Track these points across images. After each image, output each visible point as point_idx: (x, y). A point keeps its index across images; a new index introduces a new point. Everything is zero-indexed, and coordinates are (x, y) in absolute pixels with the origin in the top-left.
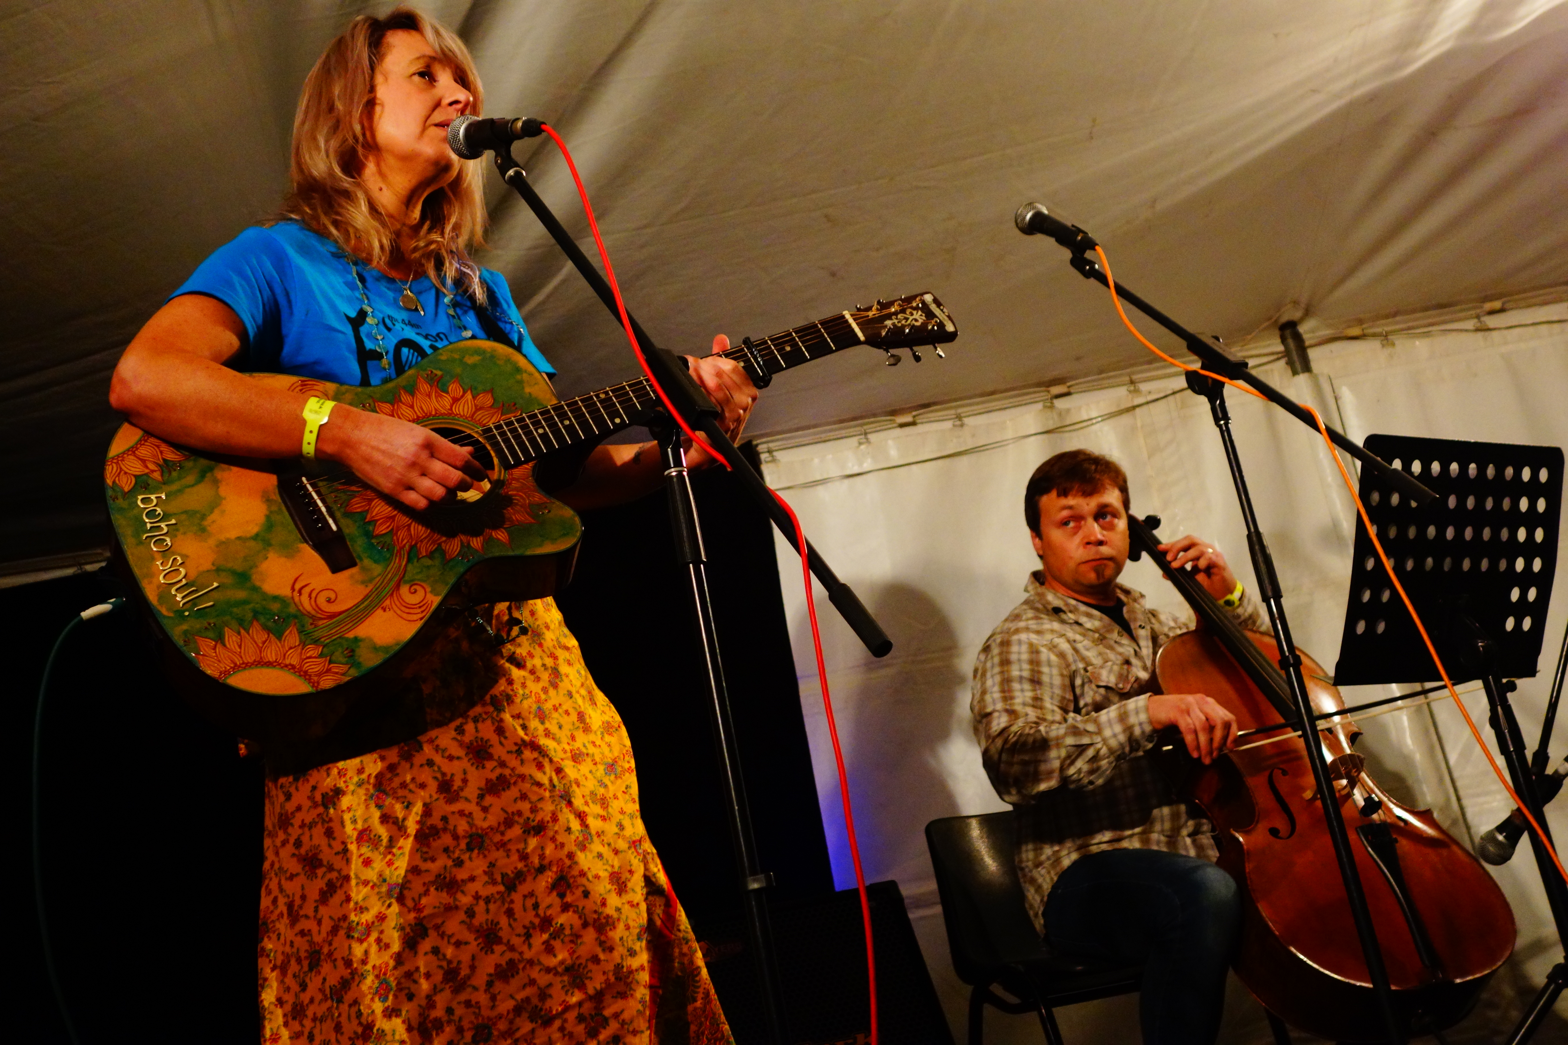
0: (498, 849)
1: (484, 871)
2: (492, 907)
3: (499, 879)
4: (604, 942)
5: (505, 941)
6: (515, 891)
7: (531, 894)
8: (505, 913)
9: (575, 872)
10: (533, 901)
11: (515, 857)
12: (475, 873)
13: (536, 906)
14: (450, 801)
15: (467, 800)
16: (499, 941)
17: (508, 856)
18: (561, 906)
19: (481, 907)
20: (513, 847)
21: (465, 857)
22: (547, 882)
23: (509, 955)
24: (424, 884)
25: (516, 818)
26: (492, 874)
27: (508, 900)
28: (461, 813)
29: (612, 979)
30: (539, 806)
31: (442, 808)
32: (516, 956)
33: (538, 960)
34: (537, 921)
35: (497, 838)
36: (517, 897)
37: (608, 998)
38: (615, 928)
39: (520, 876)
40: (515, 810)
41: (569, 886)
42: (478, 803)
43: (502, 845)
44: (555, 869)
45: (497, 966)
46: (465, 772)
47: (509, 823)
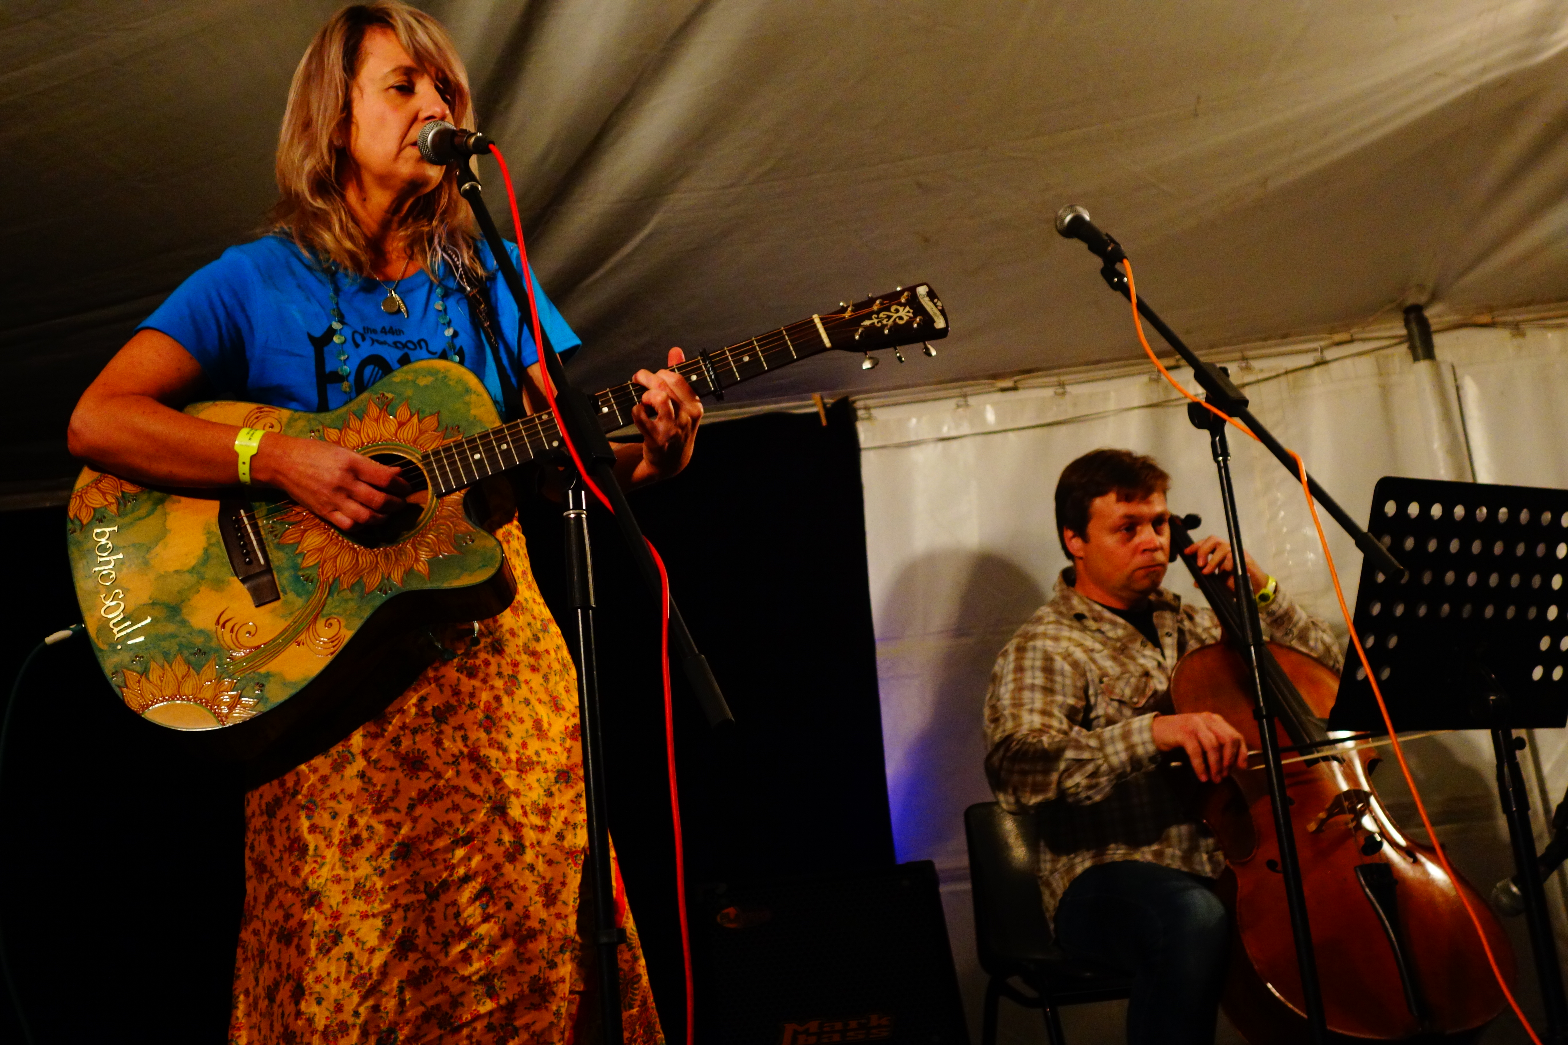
0: (424, 859)
2: (411, 915)
3: (422, 888)
4: (524, 954)
5: (421, 948)
6: (438, 900)
7: (454, 903)
8: (424, 921)
9: (500, 884)
10: (455, 910)
11: (441, 867)
13: (458, 915)
15: (397, 810)
16: (415, 949)
17: (434, 866)
18: (482, 917)
20: (440, 857)
22: (471, 892)
23: (423, 963)
24: (343, 892)
25: (446, 828)
26: (415, 883)
27: (429, 908)
29: (527, 990)
30: (471, 817)
32: (430, 964)
33: (454, 968)
34: (457, 930)
35: (425, 847)
36: (439, 906)
37: (520, 1010)
38: (536, 940)
39: (445, 886)
40: (445, 821)
41: (492, 897)
42: (407, 814)
43: (429, 855)
44: (480, 880)
45: (410, 973)
46: (397, 783)
47: (438, 832)
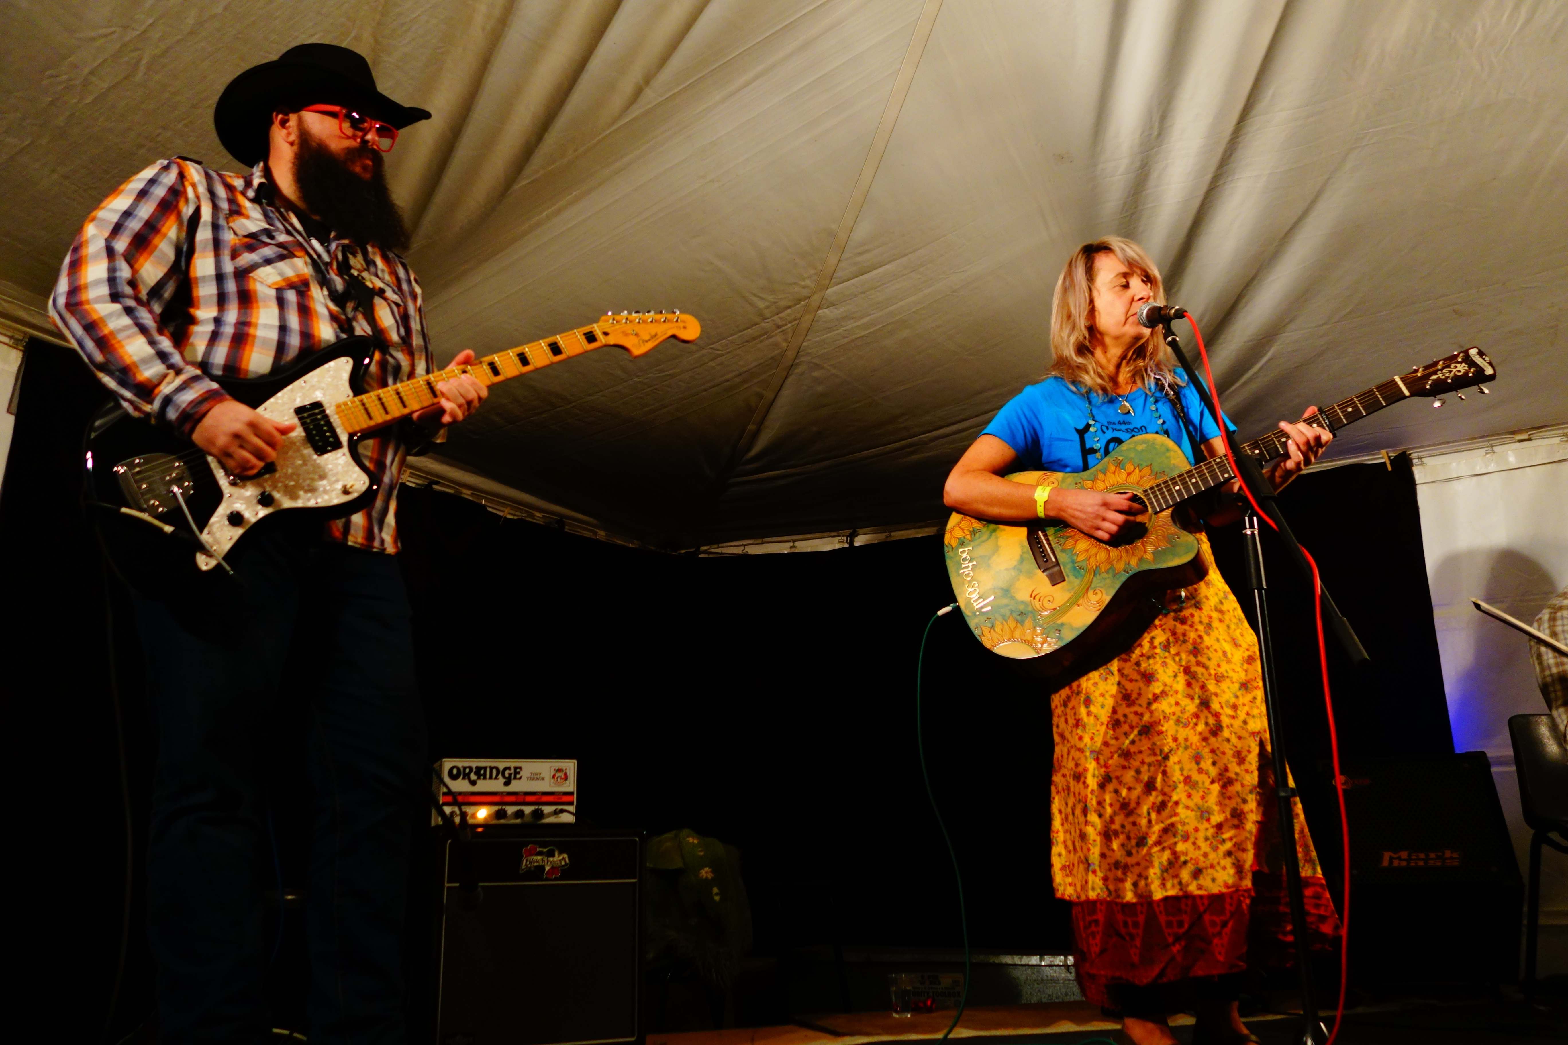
1: (1149, 748)
2: (1152, 769)
3: (1158, 753)
4: (1225, 793)
12: (1142, 749)
14: (1128, 706)
16: (1155, 789)
19: (1144, 769)
21: (1137, 739)
23: (1160, 798)
24: (1111, 752)
26: (1154, 749)
27: (1163, 765)
28: (1136, 713)
29: (1229, 816)
31: (1123, 709)
32: (1166, 798)
37: (1225, 828)
38: (1233, 785)
45: (1154, 803)
46: (1140, 689)
